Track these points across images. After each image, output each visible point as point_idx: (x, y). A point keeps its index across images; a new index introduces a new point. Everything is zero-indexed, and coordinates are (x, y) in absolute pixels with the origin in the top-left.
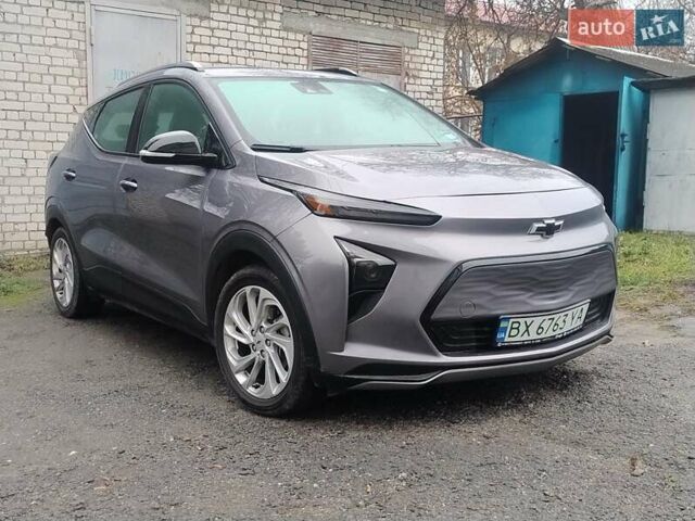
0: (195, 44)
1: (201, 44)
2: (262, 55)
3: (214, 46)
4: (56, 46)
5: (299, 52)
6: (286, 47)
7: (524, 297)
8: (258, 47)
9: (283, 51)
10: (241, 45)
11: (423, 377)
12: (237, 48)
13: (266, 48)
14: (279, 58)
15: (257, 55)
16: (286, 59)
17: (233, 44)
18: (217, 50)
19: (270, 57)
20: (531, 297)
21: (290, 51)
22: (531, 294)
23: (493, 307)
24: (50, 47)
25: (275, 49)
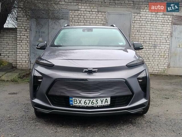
0: (135, 21)
1: (137, 20)
2: (156, 23)
3: (141, 21)
4: (98, 23)
5: (168, 21)
6: (164, 20)
7: (78, 92)
8: (155, 20)
9: (163, 21)
10: (149, 20)
11: (47, 111)
12: (148, 21)
13: (157, 21)
14: (162, 23)
15: (154, 23)
16: (164, 23)
17: (146, 20)
18: (142, 22)
19: (158, 23)
20: (80, 92)
21: (165, 21)
22: (81, 91)
23: (67, 93)
24: (97, 23)
25: (160, 21)
